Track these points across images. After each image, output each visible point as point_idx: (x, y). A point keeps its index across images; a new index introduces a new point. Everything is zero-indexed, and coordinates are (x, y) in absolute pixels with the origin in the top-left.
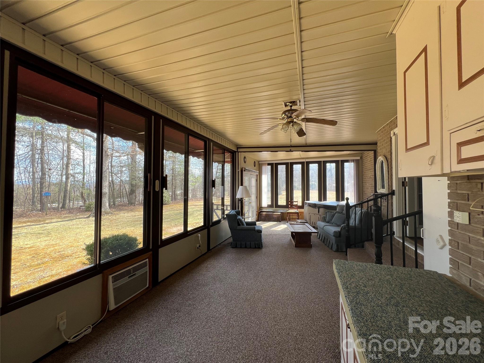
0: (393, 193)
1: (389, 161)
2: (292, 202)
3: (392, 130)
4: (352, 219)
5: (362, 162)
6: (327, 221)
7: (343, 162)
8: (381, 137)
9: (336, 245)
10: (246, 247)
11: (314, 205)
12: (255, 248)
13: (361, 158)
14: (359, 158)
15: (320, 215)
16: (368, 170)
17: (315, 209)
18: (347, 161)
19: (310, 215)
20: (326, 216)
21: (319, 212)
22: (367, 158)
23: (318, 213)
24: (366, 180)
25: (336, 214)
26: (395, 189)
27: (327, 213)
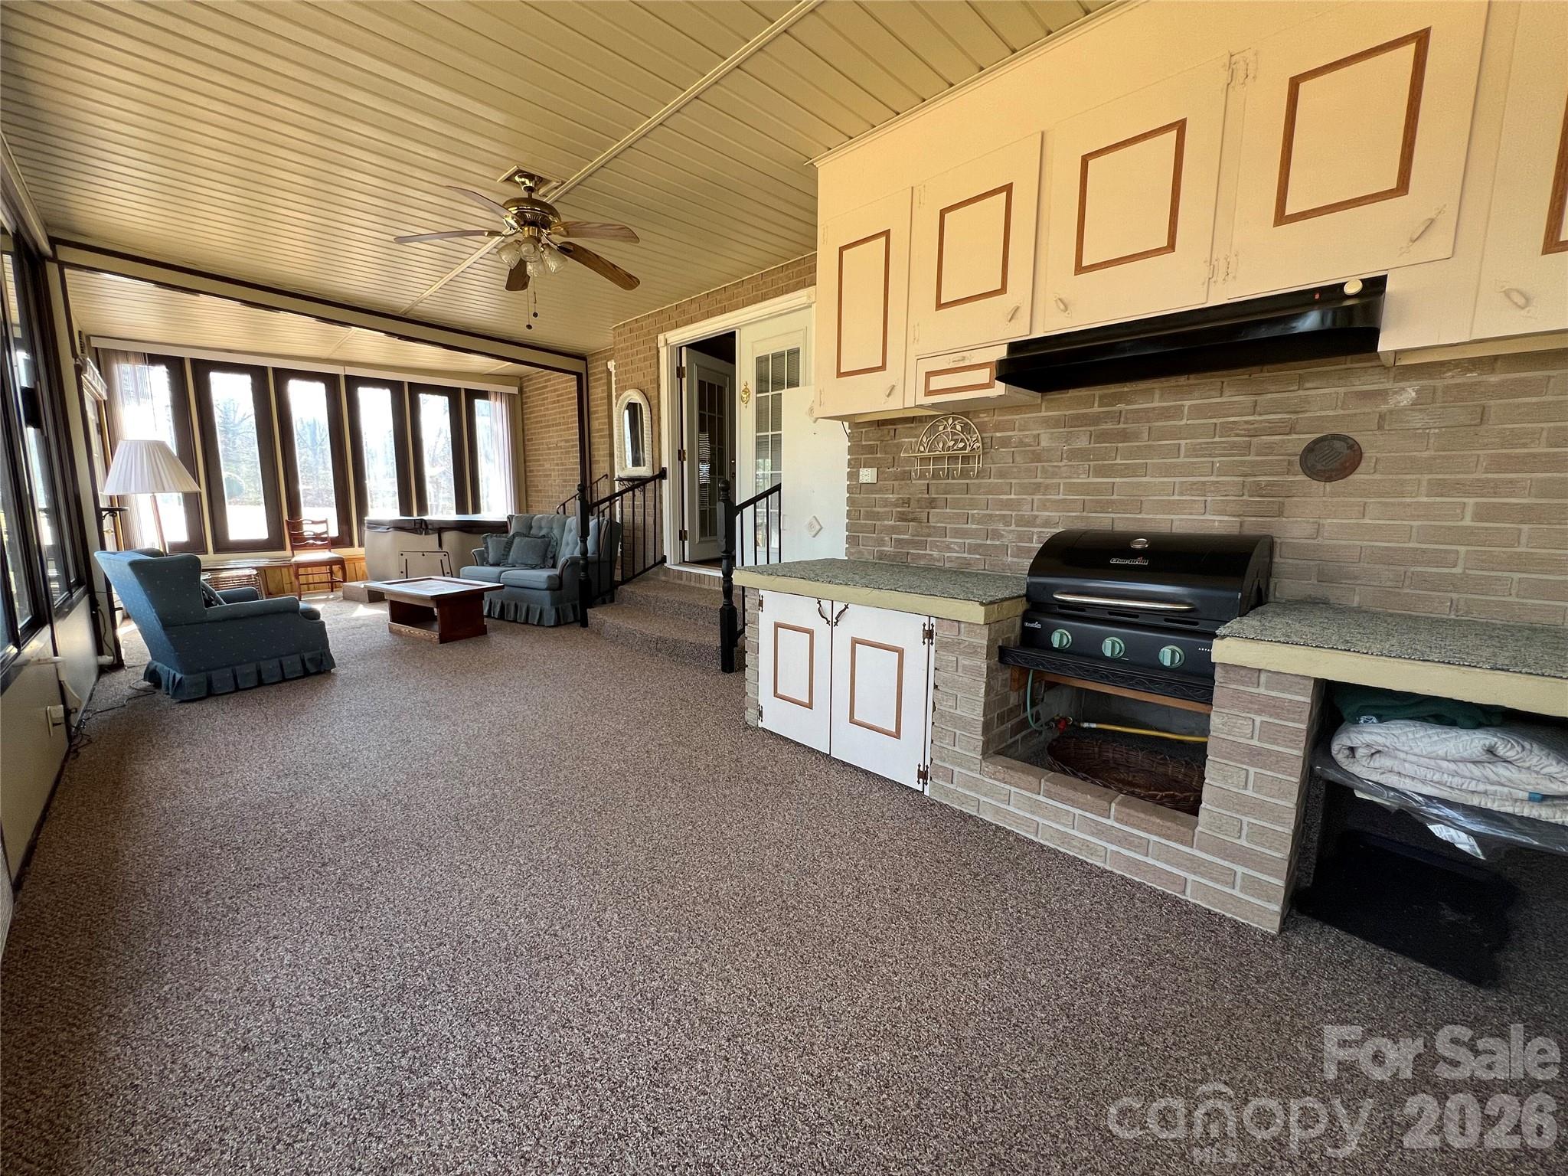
0: (662, 474)
1: (654, 402)
2: (295, 523)
3: (662, 332)
4: (568, 544)
5: (522, 404)
6: (491, 561)
7: (473, 395)
8: (629, 344)
9: (553, 612)
10: (261, 683)
11: (417, 526)
12: (306, 674)
13: (521, 390)
14: (515, 390)
15: (447, 554)
16: (548, 426)
17: (423, 536)
18: (484, 395)
19: (404, 558)
20: (487, 548)
21: (440, 545)
22: (544, 393)
23: (437, 548)
24: (542, 455)
25: (517, 540)
26: (667, 466)
27: (489, 540)
